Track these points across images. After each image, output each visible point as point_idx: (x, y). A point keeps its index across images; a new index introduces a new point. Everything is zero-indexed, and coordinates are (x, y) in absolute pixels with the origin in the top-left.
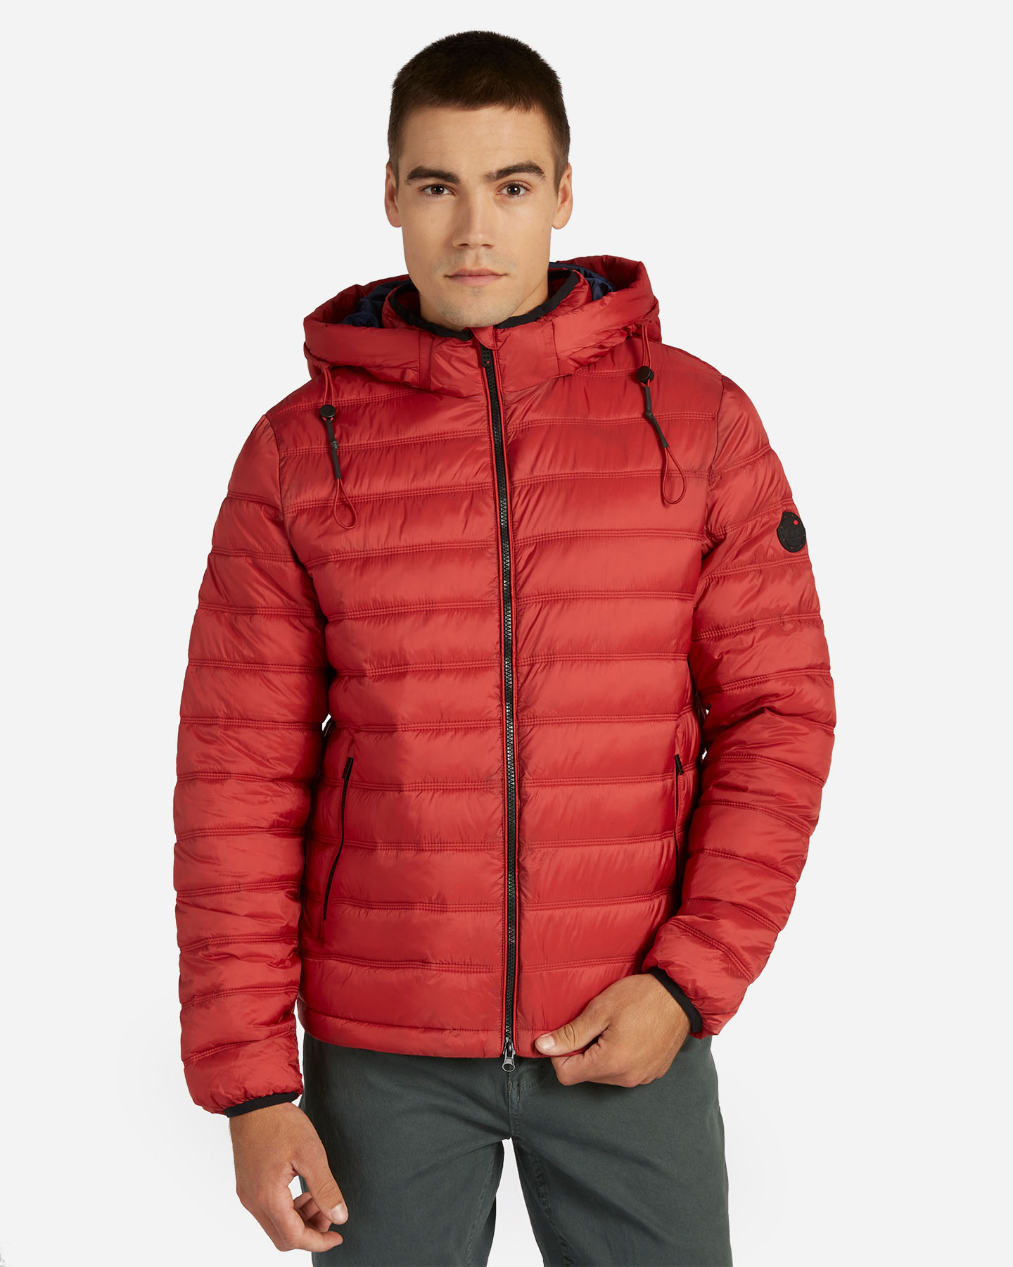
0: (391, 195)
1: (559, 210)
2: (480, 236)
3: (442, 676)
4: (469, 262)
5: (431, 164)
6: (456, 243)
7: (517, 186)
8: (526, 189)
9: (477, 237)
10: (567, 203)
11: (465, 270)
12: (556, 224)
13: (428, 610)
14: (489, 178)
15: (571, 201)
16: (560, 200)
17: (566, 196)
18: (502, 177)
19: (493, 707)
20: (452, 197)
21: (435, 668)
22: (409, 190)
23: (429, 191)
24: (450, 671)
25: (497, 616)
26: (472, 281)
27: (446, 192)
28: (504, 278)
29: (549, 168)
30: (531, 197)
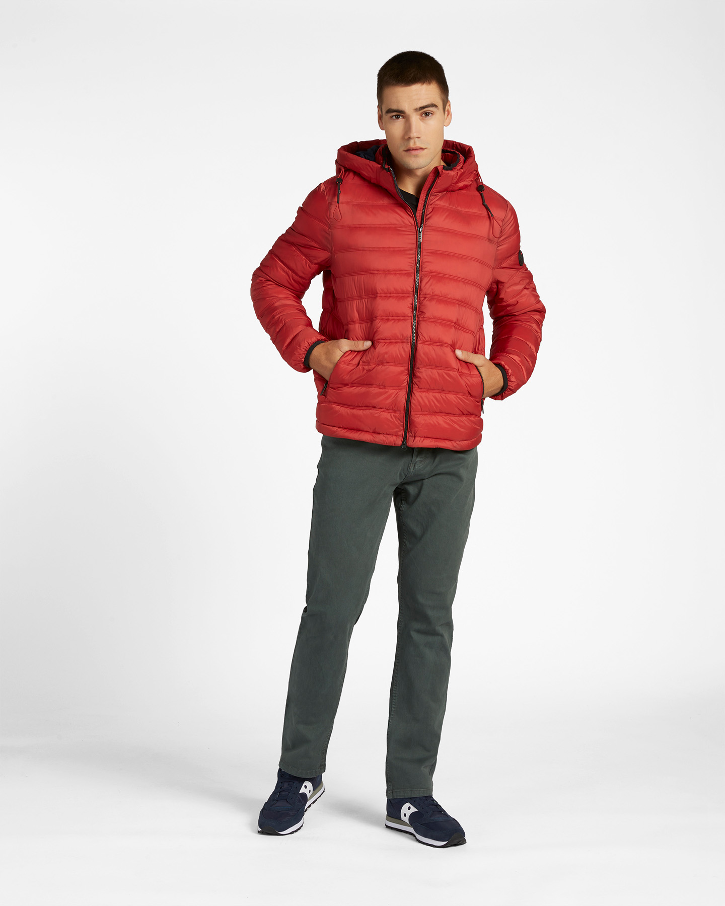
0: (380, 118)
1: (446, 119)
2: (415, 134)
3: (390, 299)
4: (411, 145)
5: (394, 107)
6: (406, 138)
7: (429, 113)
8: (432, 114)
9: (414, 134)
10: (449, 116)
11: (410, 147)
12: (445, 124)
13: (387, 272)
14: (416, 110)
15: (451, 115)
16: (446, 115)
17: (449, 113)
18: (422, 110)
19: (408, 312)
20: (403, 119)
21: (388, 295)
22: (386, 117)
23: (394, 117)
24: (393, 297)
25: (413, 277)
26: (414, 152)
27: (401, 117)
28: (426, 150)
29: (440, 104)
30: (434, 117)
